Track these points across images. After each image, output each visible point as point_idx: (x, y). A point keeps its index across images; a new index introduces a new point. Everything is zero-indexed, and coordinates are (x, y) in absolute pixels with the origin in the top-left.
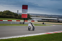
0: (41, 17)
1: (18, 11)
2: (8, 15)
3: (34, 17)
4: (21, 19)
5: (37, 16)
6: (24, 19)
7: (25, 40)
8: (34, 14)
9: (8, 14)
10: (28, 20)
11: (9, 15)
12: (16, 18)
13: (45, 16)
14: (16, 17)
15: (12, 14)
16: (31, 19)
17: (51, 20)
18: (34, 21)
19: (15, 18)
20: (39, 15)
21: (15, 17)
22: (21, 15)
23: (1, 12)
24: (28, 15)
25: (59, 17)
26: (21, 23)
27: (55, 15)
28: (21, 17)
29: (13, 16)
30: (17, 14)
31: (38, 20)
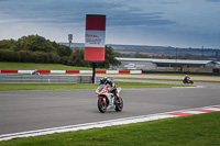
0: (154, 57)
1: (71, 37)
2: (35, 53)
3: (128, 56)
4: (84, 65)
5: (139, 53)
6: (94, 65)
7: (100, 140)
8: (127, 48)
9: (35, 49)
10: (108, 68)
11: (41, 53)
12: (66, 63)
13: (168, 52)
14: (65, 58)
15: (50, 49)
16: (119, 63)
17: (189, 65)
18: (128, 72)
19: (60, 63)
20: (147, 51)
21: (59, 58)
22: (82, 52)
23: (12, 41)
24: (108, 50)
25: (216, 57)
26: (81, 80)
27: (203, 50)
28: (82, 57)
29: (55, 54)
30: (68, 48)
31: (142, 66)
